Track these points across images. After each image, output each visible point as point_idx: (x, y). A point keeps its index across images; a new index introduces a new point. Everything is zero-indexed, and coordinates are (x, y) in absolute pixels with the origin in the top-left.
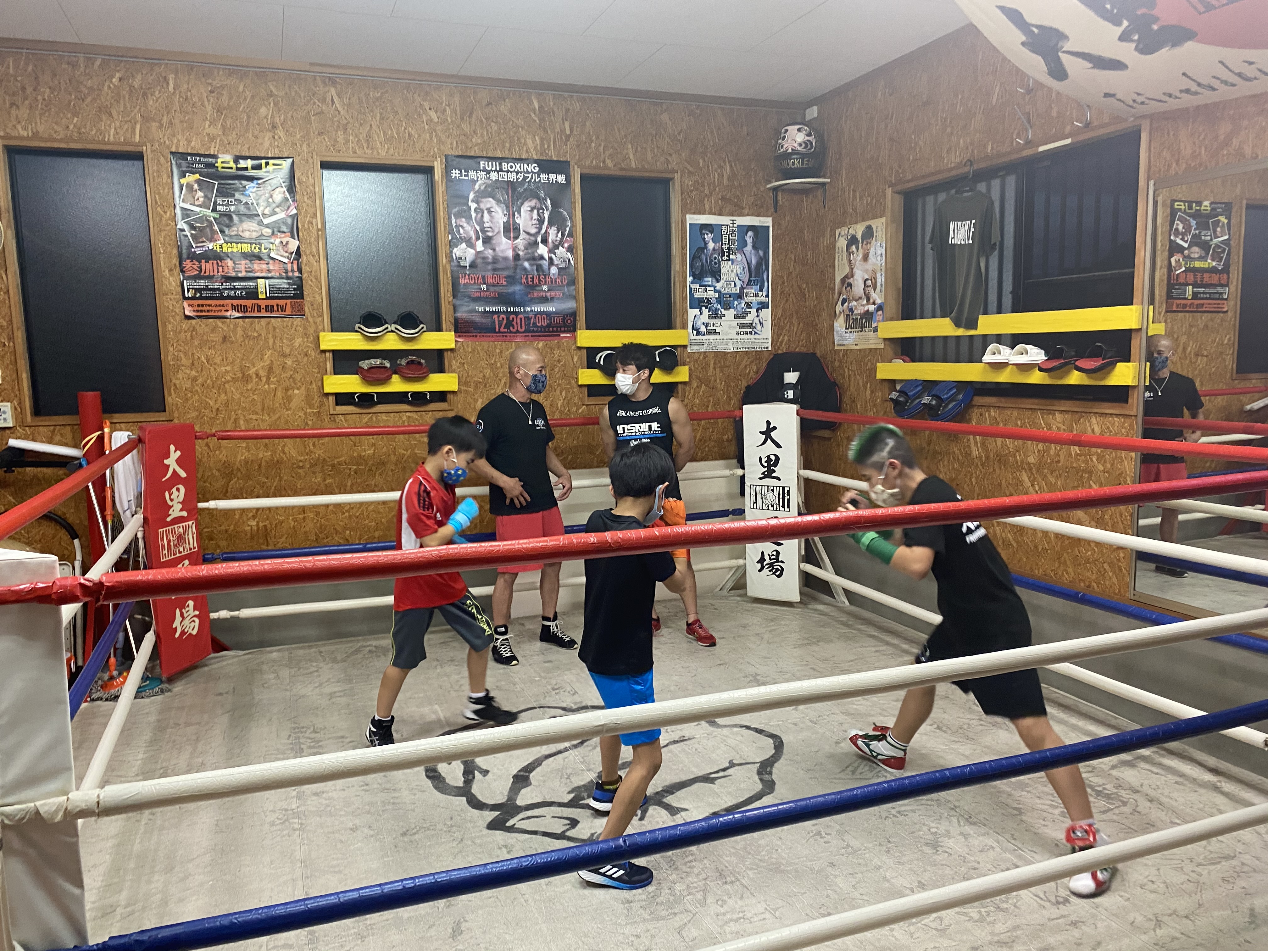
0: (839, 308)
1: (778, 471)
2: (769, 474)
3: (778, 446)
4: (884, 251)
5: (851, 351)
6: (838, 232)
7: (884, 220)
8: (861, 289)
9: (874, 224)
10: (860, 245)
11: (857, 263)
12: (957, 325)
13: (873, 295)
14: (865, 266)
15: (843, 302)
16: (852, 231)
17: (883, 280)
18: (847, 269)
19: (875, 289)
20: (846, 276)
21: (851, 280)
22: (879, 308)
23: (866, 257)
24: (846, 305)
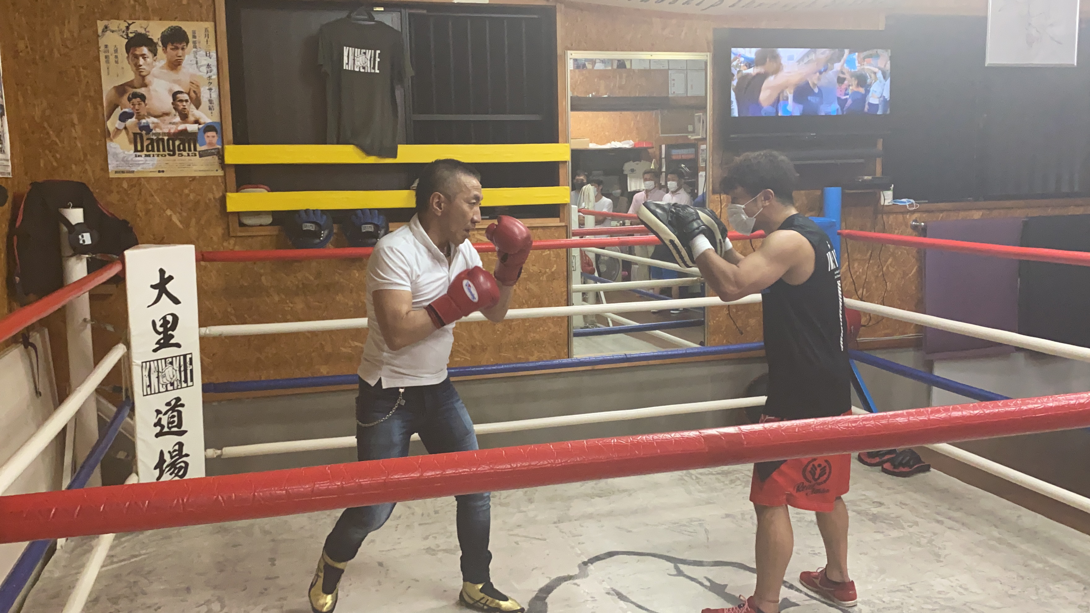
0: (113, 123)
1: (178, 335)
2: (166, 342)
3: (176, 301)
4: (213, 62)
5: (149, 179)
6: (100, 25)
7: (209, 25)
8: (166, 103)
9: (188, 27)
10: (160, 49)
11: (155, 71)
12: (368, 153)
13: (194, 112)
14: (173, 75)
15: (124, 117)
16: (138, 27)
17: (215, 95)
18: (130, 76)
19: (198, 104)
20: (130, 84)
21: (142, 91)
22: (209, 128)
23: (175, 65)
24: (131, 121)
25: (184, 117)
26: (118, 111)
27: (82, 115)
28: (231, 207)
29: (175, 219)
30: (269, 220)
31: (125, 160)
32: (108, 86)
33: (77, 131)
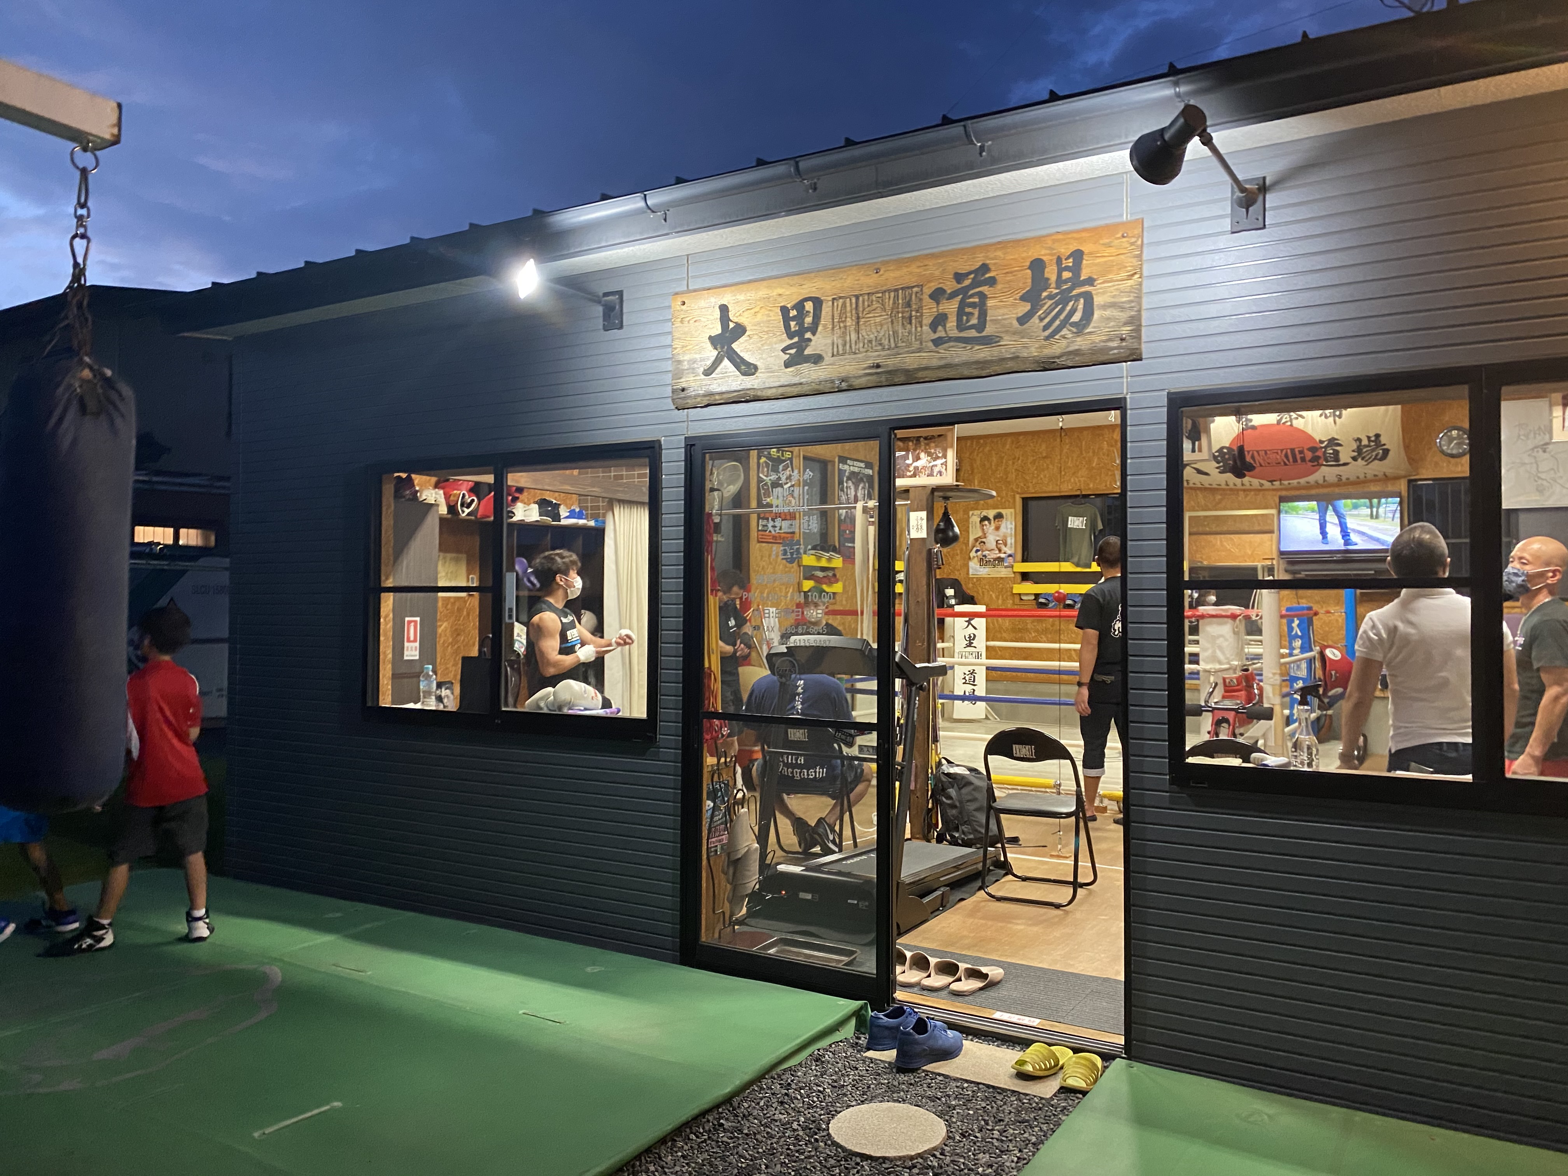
0: (973, 554)
1: (975, 643)
2: (970, 645)
3: (975, 628)
4: (1013, 527)
5: (984, 578)
6: (971, 513)
7: (1012, 510)
8: (993, 545)
9: (1003, 512)
10: (992, 522)
11: (990, 531)
12: (1078, 565)
13: (1004, 549)
14: (997, 533)
15: (977, 551)
16: (984, 513)
17: (1013, 541)
18: (980, 534)
19: (1006, 545)
20: (980, 537)
21: (984, 540)
22: (1010, 556)
23: (997, 528)
24: (979, 553)
25: (1000, 551)
26: (975, 549)
27: (962, 550)
28: (1015, 591)
29: (994, 596)
30: (1033, 597)
31: (976, 570)
32: (972, 538)
33: (958, 558)
